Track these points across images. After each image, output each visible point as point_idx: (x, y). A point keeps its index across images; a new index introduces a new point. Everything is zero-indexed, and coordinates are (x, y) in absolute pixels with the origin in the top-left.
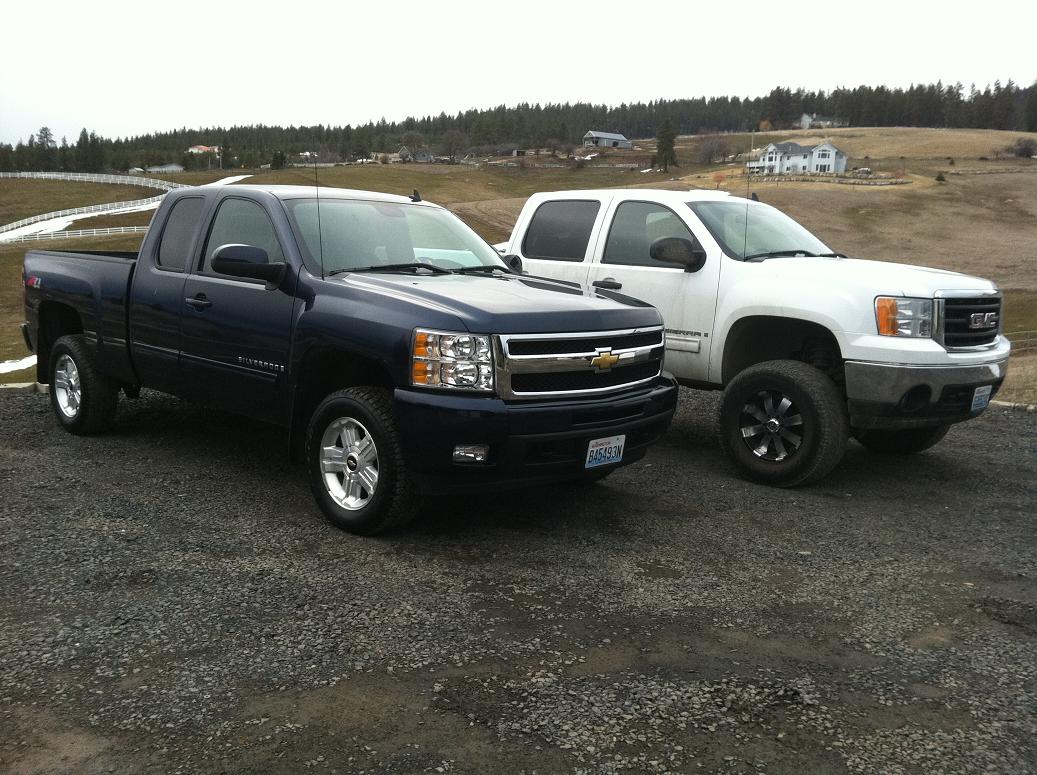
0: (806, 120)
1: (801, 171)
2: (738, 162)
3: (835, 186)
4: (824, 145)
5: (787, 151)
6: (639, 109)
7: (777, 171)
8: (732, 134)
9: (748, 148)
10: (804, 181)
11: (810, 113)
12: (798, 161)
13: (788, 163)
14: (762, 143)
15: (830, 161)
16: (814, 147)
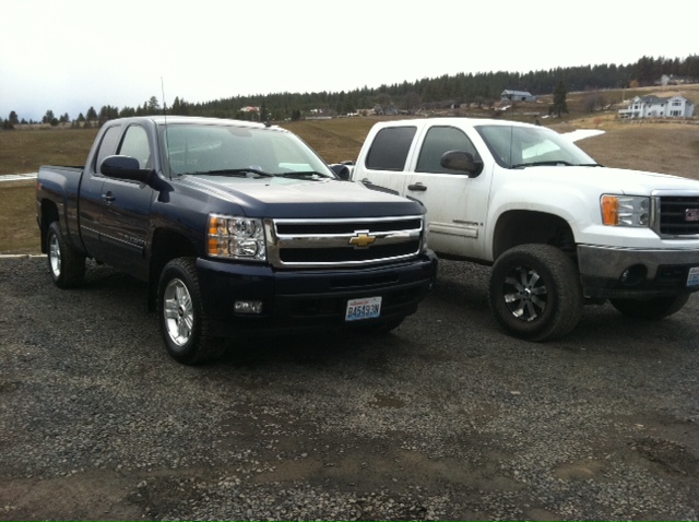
0: (665, 79)
1: (659, 115)
2: (613, 110)
3: (684, 126)
4: (677, 96)
5: (649, 101)
6: (542, 74)
7: (641, 115)
8: (609, 90)
9: (621, 100)
10: (661, 122)
11: (668, 75)
12: (658, 108)
13: (649, 110)
14: (630, 96)
15: (682, 108)
16: (670, 98)
